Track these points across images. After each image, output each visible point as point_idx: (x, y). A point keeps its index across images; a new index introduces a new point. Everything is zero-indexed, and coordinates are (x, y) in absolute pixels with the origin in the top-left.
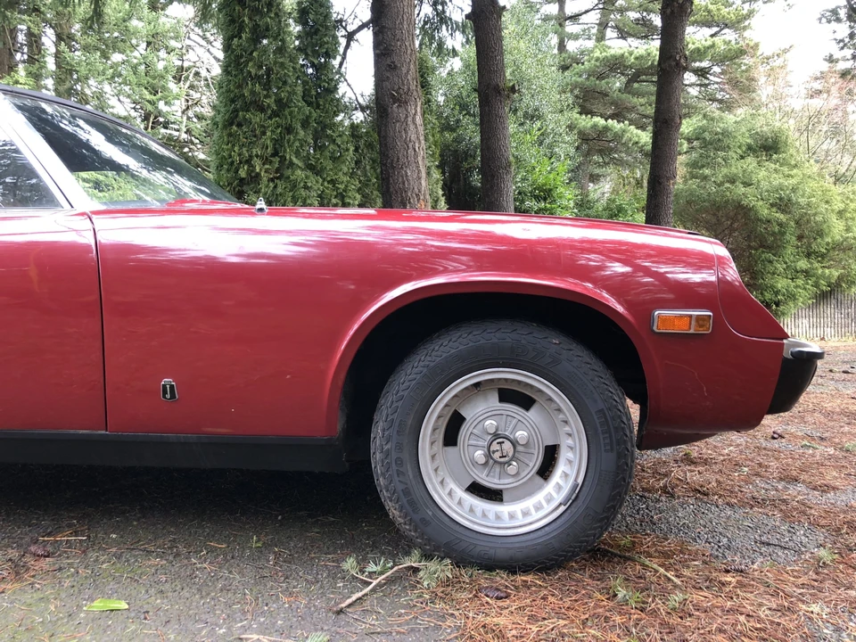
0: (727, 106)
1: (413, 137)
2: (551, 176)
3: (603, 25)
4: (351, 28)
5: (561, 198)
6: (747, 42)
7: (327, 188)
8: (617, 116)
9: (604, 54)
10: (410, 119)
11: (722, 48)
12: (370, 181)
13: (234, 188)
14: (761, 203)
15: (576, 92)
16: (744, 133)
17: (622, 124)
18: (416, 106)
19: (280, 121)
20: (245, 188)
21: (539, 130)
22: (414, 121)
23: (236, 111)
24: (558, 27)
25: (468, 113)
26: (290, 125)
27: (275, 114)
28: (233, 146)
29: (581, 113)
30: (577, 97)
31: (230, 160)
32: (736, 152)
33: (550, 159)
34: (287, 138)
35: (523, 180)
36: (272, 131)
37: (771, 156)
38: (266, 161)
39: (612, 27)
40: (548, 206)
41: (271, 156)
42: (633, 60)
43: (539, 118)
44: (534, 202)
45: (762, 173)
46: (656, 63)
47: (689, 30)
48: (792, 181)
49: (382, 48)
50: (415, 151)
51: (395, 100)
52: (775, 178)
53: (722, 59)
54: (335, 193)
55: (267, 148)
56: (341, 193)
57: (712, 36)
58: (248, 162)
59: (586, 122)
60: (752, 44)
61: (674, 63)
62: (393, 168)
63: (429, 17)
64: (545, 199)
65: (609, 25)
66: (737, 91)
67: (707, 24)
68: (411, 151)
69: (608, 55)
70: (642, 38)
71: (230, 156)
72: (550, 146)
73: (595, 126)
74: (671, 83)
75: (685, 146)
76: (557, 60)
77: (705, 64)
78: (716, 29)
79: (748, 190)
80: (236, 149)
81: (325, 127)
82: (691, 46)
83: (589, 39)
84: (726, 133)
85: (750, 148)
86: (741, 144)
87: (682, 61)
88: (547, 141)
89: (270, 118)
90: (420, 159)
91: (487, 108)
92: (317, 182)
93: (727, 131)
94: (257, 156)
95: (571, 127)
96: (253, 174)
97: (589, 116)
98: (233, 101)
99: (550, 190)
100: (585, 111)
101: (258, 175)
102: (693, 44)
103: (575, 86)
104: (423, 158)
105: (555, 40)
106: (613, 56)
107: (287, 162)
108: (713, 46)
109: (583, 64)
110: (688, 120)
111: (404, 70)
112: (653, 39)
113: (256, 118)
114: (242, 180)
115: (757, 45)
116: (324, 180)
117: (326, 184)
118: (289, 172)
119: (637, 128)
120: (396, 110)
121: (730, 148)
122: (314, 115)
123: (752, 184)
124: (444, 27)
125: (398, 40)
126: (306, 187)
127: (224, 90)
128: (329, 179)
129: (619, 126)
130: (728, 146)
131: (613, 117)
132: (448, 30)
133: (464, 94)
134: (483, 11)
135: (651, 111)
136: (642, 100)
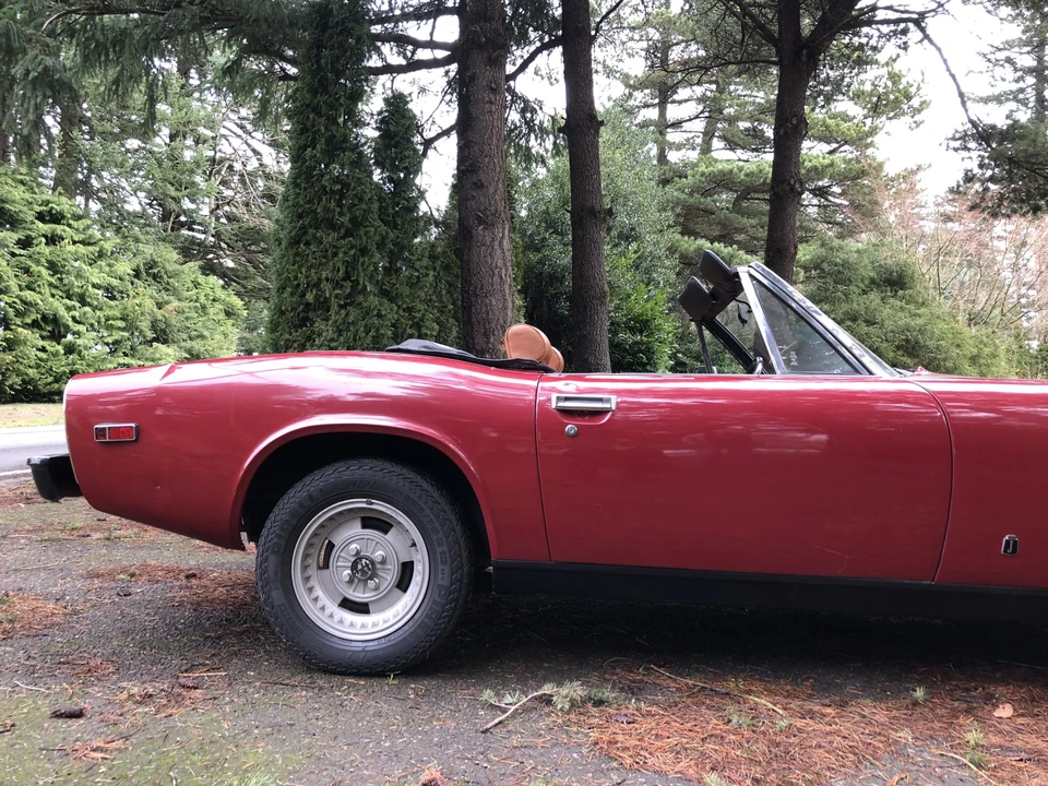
0: (847, 231)
1: (500, 263)
2: (649, 305)
3: (708, 135)
4: (428, 135)
5: (659, 330)
6: (869, 161)
7: (402, 317)
8: (725, 238)
9: (711, 169)
10: (496, 243)
11: (843, 166)
12: (446, 307)
13: (299, 314)
14: (885, 345)
15: (678, 210)
16: (866, 266)
17: (730, 248)
18: (504, 229)
19: (354, 242)
20: (311, 315)
21: (635, 252)
22: (501, 243)
23: (303, 228)
24: (658, 135)
25: (556, 232)
26: (366, 247)
27: (348, 234)
28: (301, 266)
29: (683, 234)
30: (678, 215)
31: (296, 282)
32: (858, 287)
33: (647, 285)
34: (361, 260)
35: (618, 308)
36: (345, 253)
37: (896, 291)
38: (337, 285)
39: (719, 137)
40: (645, 339)
41: (342, 280)
42: (742, 177)
43: (636, 239)
44: (629, 335)
45: (887, 311)
46: (768, 181)
47: (806, 144)
48: (920, 321)
49: (467, 163)
50: (501, 278)
51: (481, 221)
52: (900, 318)
53: (841, 178)
54: (411, 322)
55: (339, 270)
56: (418, 323)
57: (831, 152)
58: (317, 285)
59: (690, 245)
60: (875, 165)
61: (787, 188)
62: (476, 295)
63: (515, 125)
64: (641, 332)
65: (716, 134)
66: (859, 215)
67: (826, 138)
68: (496, 278)
69: (715, 170)
70: (753, 150)
71: (296, 278)
72: (648, 271)
73: (699, 249)
74: (785, 210)
75: (802, 275)
76: (656, 173)
77: (824, 182)
78: (835, 145)
79: (871, 329)
80: (303, 270)
81: (403, 248)
82: (808, 164)
83: (694, 149)
84: (845, 264)
85: (873, 281)
86: (863, 277)
87: (797, 186)
88: (644, 265)
89: (343, 238)
90: (507, 287)
91: (580, 232)
92: (392, 310)
93: (848, 263)
94: (327, 279)
95: (672, 250)
96: (322, 299)
97: (693, 238)
98: (300, 216)
99: (647, 321)
100: (686, 232)
101: (327, 300)
102: (810, 161)
103: (678, 203)
104: (510, 285)
105: (654, 151)
106: (722, 172)
107: (360, 287)
108: (832, 164)
109: (686, 177)
110: (804, 245)
111: (492, 190)
112: (765, 152)
113: (329, 238)
114: (308, 304)
115: (881, 166)
116: (399, 307)
117: (401, 312)
118: (361, 298)
119: (747, 253)
120: (481, 232)
121: (851, 281)
122: (392, 235)
123: (876, 323)
124: (532, 136)
125: (486, 156)
126: (379, 316)
127: (290, 203)
128: (405, 306)
129: (726, 251)
130: (849, 279)
131: (719, 239)
132: (536, 139)
133: (552, 209)
134: (579, 126)
135: (763, 233)
136: (753, 222)
